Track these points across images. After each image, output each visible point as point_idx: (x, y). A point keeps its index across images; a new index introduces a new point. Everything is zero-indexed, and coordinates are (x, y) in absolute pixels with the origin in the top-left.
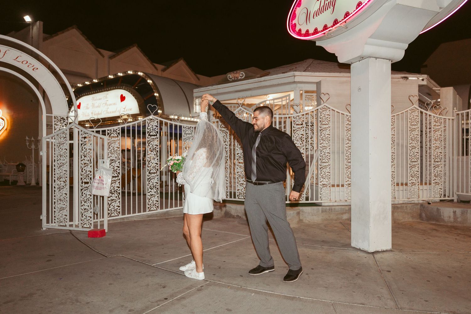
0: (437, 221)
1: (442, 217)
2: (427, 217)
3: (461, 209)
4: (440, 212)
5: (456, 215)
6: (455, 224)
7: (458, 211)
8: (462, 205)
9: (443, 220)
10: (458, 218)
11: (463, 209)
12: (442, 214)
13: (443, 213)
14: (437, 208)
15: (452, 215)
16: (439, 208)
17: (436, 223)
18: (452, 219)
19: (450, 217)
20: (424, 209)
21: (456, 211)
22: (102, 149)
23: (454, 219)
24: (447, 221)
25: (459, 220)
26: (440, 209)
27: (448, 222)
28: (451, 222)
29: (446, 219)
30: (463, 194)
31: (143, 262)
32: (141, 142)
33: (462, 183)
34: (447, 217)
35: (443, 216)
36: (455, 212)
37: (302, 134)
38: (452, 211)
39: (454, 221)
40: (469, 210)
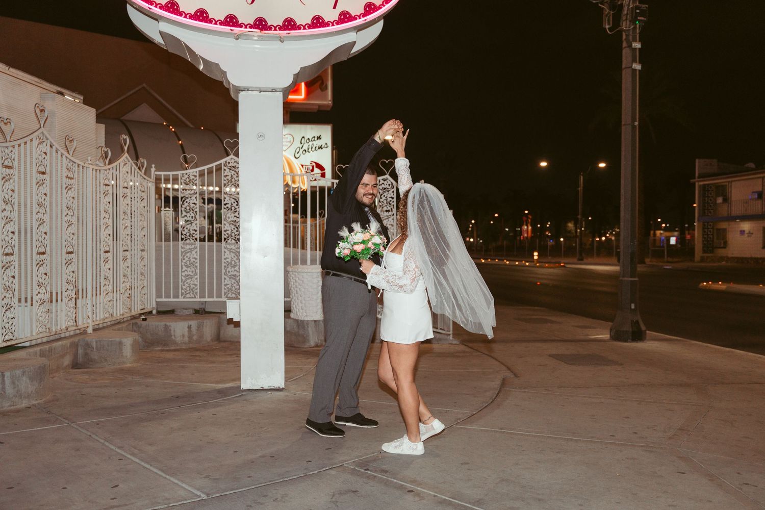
0: (165, 345)
1: (173, 337)
2: (145, 342)
3: (197, 321)
4: (170, 330)
5: (191, 331)
6: (191, 346)
7: (194, 323)
9: (175, 343)
10: (193, 335)
11: (199, 321)
12: (172, 332)
13: (174, 330)
14: (165, 325)
15: (186, 329)
16: (168, 324)
17: (164, 348)
18: (186, 339)
19: (183, 336)
20: (141, 329)
21: (191, 326)
23: (189, 338)
24: (179, 343)
25: (195, 338)
26: (170, 326)
27: (181, 343)
28: (185, 343)
29: (179, 339)
30: (170, 300)
34: (180, 336)
35: (174, 335)
36: (189, 327)
38: (187, 326)
39: (189, 341)
40: (205, 321)
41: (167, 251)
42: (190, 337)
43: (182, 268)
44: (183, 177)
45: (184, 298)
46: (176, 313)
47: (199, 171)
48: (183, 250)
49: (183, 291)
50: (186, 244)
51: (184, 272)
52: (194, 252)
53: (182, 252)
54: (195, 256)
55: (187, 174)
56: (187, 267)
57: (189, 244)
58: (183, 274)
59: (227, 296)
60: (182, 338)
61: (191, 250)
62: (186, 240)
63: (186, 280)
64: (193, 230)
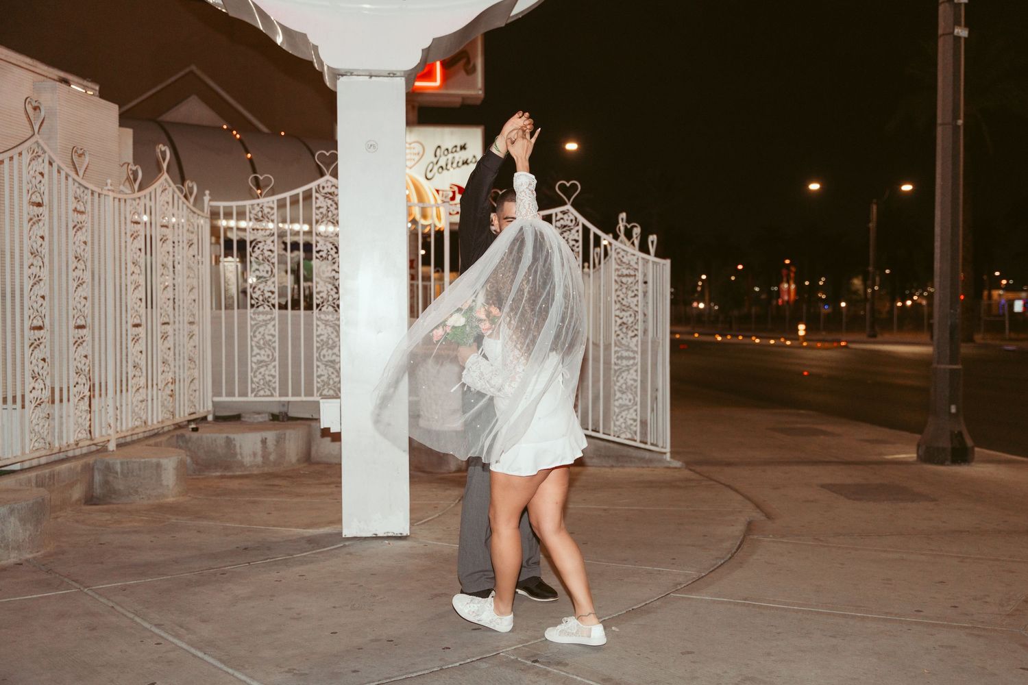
0: (227, 468)
1: (239, 457)
2: (196, 464)
3: (275, 432)
4: (235, 446)
5: (266, 448)
6: (266, 469)
7: (271, 436)
9: (241, 465)
10: (270, 454)
11: (278, 432)
12: (238, 450)
13: (240, 446)
14: (227, 437)
15: (259, 445)
16: (232, 436)
17: (224, 473)
18: (259, 459)
19: (255, 455)
20: (190, 445)
21: (266, 439)
23: (263, 457)
24: (248, 465)
25: (272, 458)
26: (234, 439)
27: (251, 466)
28: (258, 466)
29: (247, 460)
30: (233, 399)
34: (250, 455)
35: (241, 454)
36: (264, 442)
38: (260, 439)
39: (263, 463)
40: (288, 432)
41: (229, 325)
42: (265, 456)
43: (252, 350)
44: (253, 209)
45: (255, 396)
46: (243, 419)
47: (278, 200)
48: (253, 323)
49: (254, 386)
50: (259, 313)
51: (255, 356)
52: (270, 326)
53: (252, 326)
54: (272, 332)
55: (258, 205)
56: (260, 348)
57: (263, 313)
58: (255, 359)
59: (321, 393)
60: (252, 459)
61: (266, 323)
62: (258, 307)
63: (258, 368)
64: (268, 292)
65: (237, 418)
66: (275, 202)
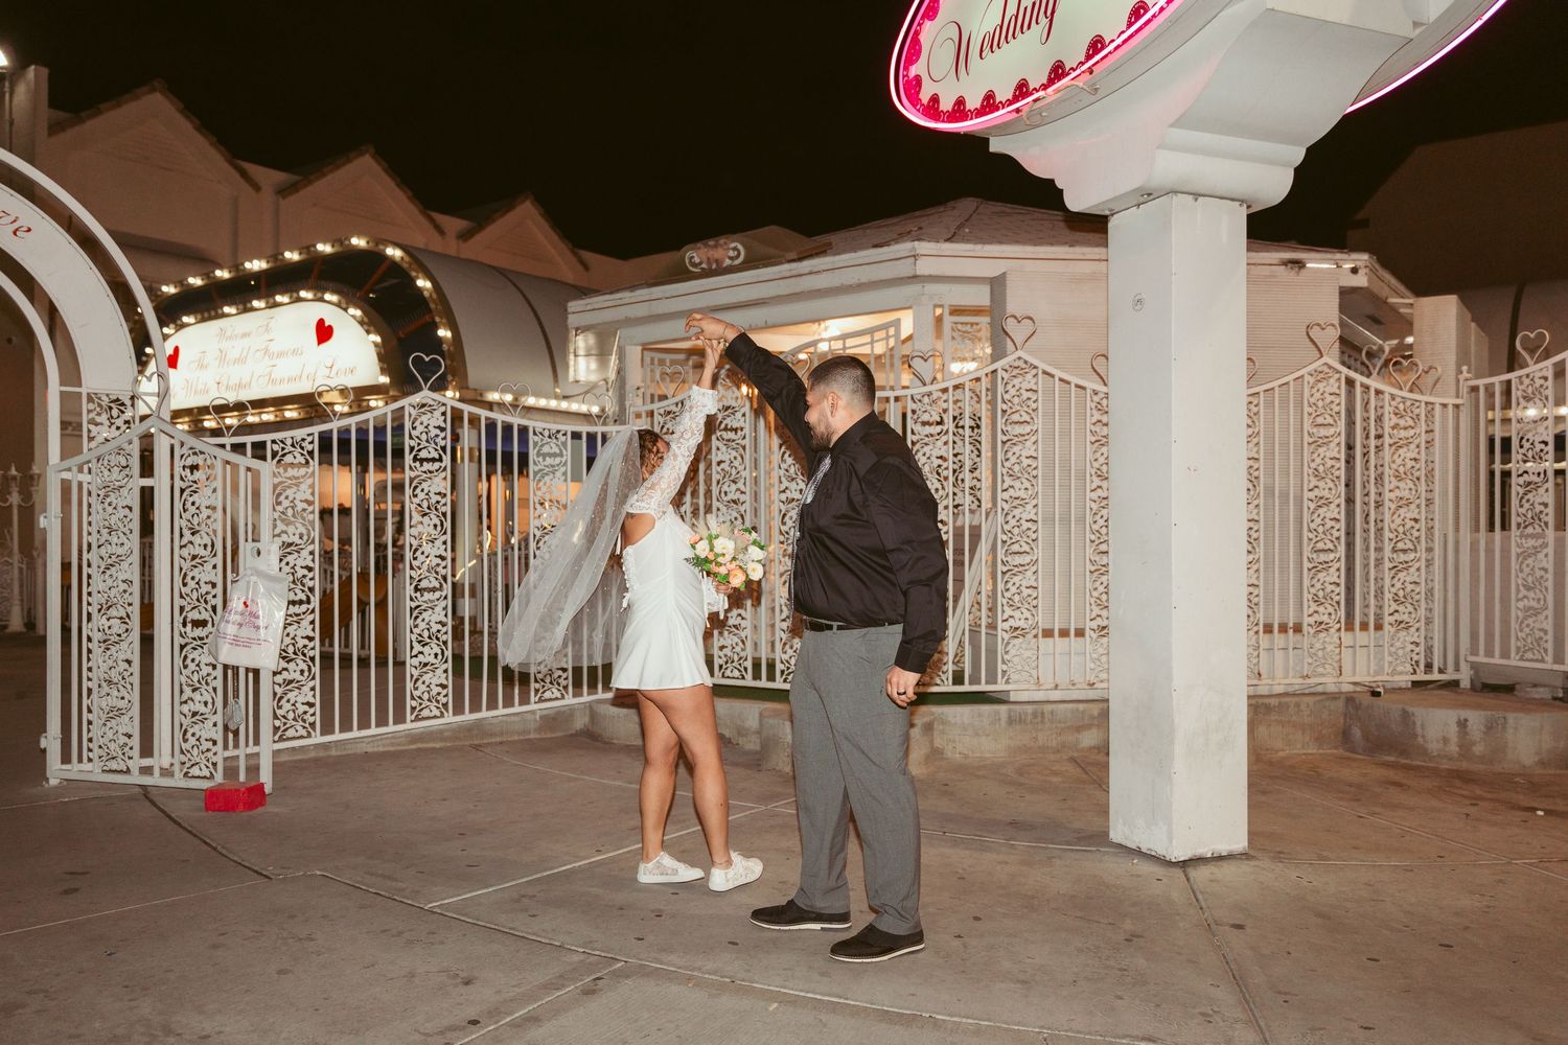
0: (1404, 753)
1: (1420, 739)
2: (1368, 740)
3: (1483, 713)
4: (1414, 723)
5: (1467, 734)
6: (1465, 765)
7: (1476, 719)
8: (1488, 699)
9: (1424, 752)
10: (1474, 744)
11: (1489, 713)
12: (1419, 730)
13: (1422, 725)
14: (1403, 709)
15: (1453, 729)
17: (1398, 760)
18: (1453, 748)
19: (1446, 740)
20: (1360, 712)
21: (1466, 720)
22: (253, 507)
23: (1460, 747)
24: (1435, 754)
25: (1478, 749)
26: (1413, 714)
27: (1439, 756)
28: (1451, 759)
29: (1434, 747)
30: (1492, 661)
31: (393, 895)
32: (386, 481)
33: (1489, 621)
34: (1438, 742)
35: (1423, 737)
36: (1462, 724)
37: (941, 457)
38: (1455, 719)
39: (1460, 755)
40: (1511, 717)
41: (1490, 551)
42: (1465, 745)
43: (1518, 591)
44: (1522, 383)
45: (1521, 659)
47: (1555, 364)
48: (1519, 551)
49: (1519, 644)
50: (1528, 536)
51: (1521, 600)
52: (1541, 556)
53: (1518, 555)
54: (1544, 564)
55: (1528, 376)
56: (1529, 589)
57: (1532, 536)
58: (1521, 605)
60: (1441, 745)
61: (1536, 551)
62: (1526, 527)
63: (1525, 618)
64: (1540, 504)
65: (1509, 689)
66: (1550, 367)
